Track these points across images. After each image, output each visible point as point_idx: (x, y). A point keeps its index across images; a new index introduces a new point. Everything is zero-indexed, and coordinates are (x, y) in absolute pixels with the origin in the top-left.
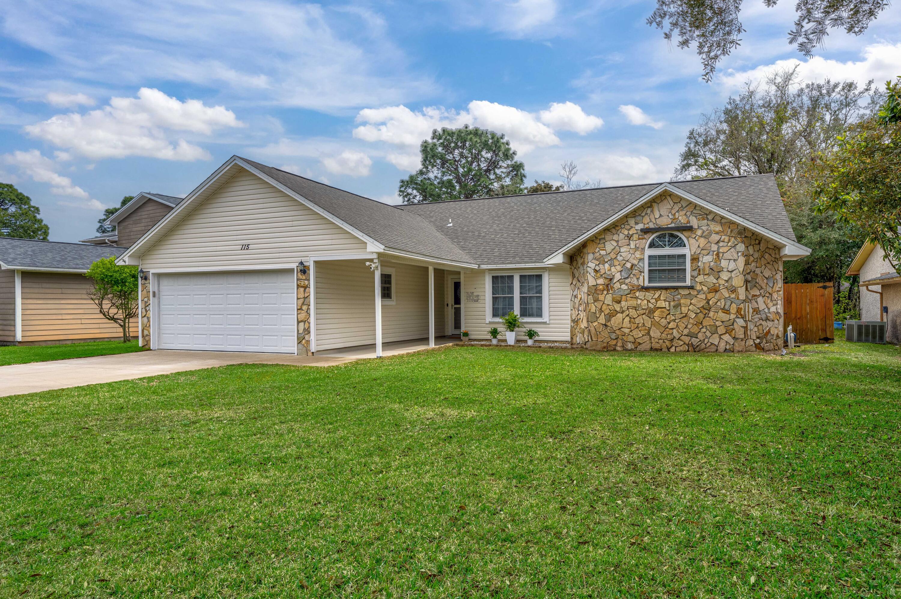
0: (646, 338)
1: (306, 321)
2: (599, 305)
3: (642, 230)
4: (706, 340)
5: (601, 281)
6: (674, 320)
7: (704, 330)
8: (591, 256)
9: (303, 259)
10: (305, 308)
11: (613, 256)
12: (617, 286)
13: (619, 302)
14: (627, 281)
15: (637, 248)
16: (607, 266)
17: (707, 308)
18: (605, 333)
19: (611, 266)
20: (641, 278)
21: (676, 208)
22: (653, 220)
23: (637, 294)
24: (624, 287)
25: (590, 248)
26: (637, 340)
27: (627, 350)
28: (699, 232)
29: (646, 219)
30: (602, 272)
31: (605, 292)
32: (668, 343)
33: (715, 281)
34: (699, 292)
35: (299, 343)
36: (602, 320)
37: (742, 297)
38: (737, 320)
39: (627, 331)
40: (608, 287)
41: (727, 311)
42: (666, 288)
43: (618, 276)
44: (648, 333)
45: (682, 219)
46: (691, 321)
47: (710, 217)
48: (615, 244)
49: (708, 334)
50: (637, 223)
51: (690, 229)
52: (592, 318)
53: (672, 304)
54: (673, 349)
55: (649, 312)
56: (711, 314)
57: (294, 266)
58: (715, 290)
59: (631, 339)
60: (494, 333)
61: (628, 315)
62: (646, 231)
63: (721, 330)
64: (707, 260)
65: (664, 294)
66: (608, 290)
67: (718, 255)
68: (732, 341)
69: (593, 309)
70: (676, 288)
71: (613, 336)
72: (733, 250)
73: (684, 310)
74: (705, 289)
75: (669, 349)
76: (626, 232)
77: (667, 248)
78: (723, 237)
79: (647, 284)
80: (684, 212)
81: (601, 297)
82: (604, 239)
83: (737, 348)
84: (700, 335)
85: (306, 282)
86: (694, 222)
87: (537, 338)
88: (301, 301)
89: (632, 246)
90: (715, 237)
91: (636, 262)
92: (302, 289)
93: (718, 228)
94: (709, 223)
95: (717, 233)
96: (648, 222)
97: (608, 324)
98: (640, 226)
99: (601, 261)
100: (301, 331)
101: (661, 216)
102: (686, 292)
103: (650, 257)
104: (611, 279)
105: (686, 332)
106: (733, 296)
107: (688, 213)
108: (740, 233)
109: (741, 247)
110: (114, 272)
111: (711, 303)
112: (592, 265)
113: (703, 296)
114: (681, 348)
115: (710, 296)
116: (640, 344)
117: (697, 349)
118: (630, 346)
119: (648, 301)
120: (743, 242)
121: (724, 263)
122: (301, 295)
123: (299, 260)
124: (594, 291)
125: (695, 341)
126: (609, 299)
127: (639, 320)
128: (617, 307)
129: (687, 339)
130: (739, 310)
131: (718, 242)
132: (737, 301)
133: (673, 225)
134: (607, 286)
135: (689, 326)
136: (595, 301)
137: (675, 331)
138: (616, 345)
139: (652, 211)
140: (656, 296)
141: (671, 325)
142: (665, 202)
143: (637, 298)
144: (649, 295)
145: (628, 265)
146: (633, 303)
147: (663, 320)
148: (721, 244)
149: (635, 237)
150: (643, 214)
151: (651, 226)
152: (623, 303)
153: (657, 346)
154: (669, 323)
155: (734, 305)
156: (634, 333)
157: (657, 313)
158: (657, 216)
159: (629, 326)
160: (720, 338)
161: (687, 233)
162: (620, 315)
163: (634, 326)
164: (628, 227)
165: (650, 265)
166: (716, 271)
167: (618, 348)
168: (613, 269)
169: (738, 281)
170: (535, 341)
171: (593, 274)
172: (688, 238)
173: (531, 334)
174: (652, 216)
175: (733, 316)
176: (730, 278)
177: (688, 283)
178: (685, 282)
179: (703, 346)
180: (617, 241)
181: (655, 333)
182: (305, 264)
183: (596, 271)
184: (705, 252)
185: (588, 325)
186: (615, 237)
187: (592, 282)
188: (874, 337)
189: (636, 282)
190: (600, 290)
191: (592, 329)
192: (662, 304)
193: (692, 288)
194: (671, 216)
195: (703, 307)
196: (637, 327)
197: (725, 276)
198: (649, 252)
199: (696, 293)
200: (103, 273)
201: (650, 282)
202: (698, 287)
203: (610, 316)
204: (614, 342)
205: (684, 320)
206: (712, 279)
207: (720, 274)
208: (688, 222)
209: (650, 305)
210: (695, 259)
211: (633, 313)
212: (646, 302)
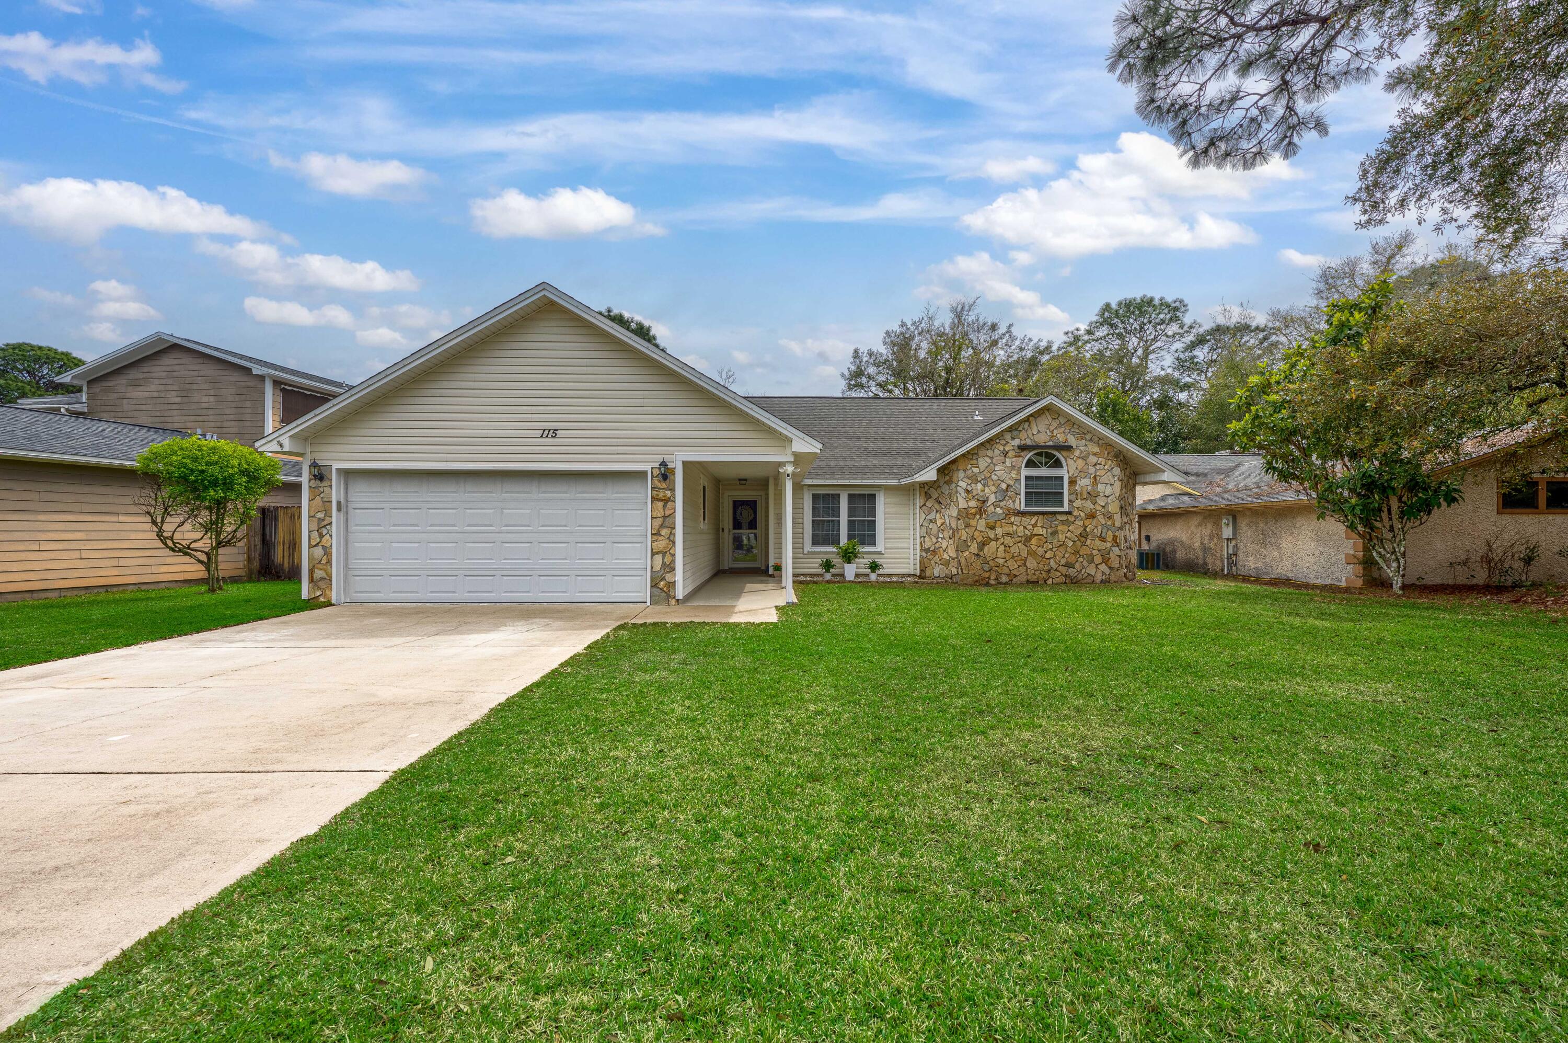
0: (1022, 569)
1: (667, 552)
2: (970, 531)
3: (1019, 447)
4: (1083, 571)
5: (973, 503)
6: (1051, 549)
7: (1081, 560)
8: (961, 474)
9: (667, 458)
10: (664, 532)
11: (986, 474)
12: (991, 509)
13: (993, 528)
14: (1002, 504)
15: (1013, 467)
16: (979, 485)
17: (1084, 536)
18: (977, 564)
19: (984, 486)
20: (1018, 501)
21: (1055, 424)
22: (1031, 436)
23: (1013, 519)
24: (999, 510)
25: (961, 465)
26: (1013, 572)
27: (1000, 583)
28: (1077, 453)
29: (1023, 435)
30: (975, 492)
31: (978, 517)
32: (1044, 574)
33: (1092, 506)
34: (1076, 517)
35: (654, 586)
36: (974, 548)
37: (1118, 524)
38: (1113, 548)
39: (1001, 561)
40: (981, 511)
41: (1103, 539)
42: (1043, 513)
43: (992, 499)
44: (1025, 564)
45: (1061, 438)
46: (1069, 550)
47: (1088, 437)
48: (989, 461)
49: (1085, 564)
50: (1013, 439)
51: (1069, 448)
52: (961, 547)
53: (1049, 530)
54: (1049, 582)
55: (1026, 540)
56: (1088, 543)
57: (647, 467)
58: (1092, 516)
59: (1006, 571)
60: (828, 565)
61: (1003, 544)
62: (1023, 448)
63: (1098, 559)
64: (1084, 483)
65: (1041, 520)
66: (981, 515)
67: (1095, 478)
68: (1107, 571)
69: (964, 537)
70: (1054, 513)
71: (986, 568)
72: (1109, 473)
73: (1062, 537)
74: (1082, 514)
75: (1045, 581)
76: (1001, 448)
77: (1044, 468)
78: (1100, 460)
79: (1023, 508)
80: (1062, 430)
81: (973, 522)
82: (977, 454)
83: (1113, 579)
84: (1077, 565)
85: (669, 493)
86: (1072, 441)
87: (881, 571)
88: (658, 522)
89: (1008, 464)
90: (1093, 459)
91: (1011, 483)
92: (660, 504)
93: (1096, 449)
94: (1087, 443)
95: (1095, 455)
96: (1025, 438)
97: (981, 554)
98: (1016, 442)
99: (974, 479)
100: (657, 567)
101: (1039, 432)
102: (1064, 518)
103: (1027, 478)
104: (984, 502)
105: (1063, 562)
106: (1109, 523)
107: (1067, 431)
108: (1116, 456)
109: (1117, 471)
110: (209, 464)
111: (1088, 529)
112: (963, 484)
113: (1081, 523)
114: (1058, 580)
115: (1087, 522)
116: (1015, 576)
117: (1074, 581)
118: (1004, 579)
119: (1025, 527)
120: (1119, 466)
121: (1100, 487)
122: (660, 513)
123: (660, 458)
124: (965, 515)
125: (1072, 572)
126: (982, 525)
127: (1015, 549)
128: (991, 534)
129: (1064, 570)
130: (1115, 538)
131: (1095, 465)
132: (1113, 529)
133: (1051, 443)
134: (980, 509)
135: (1067, 556)
136: (966, 527)
137: (1052, 561)
138: (989, 578)
139: (1029, 426)
140: (1033, 521)
141: (1047, 555)
142: (1044, 416)
143: (1012, 523)
144: (1026, 520)
145: (1004, 486)
146: (1009, 529)
147: (1040, 549)
148: (1098, 467)
149: (1011, 454)
150: (1020, 429)
151: (1029, 442)
152: (998, 530)
153: (1034, 578)
154: (1046, 552)
155: (1110, 533)
156: (1009, 563)
157: (1033, 541)
158: (1035, 432)
159: (1003, 555)
160: (1097, 568)
161: (1065, 453)
162: (993, 544)
163: (1009, 556)
164: (1004, 442)
165: (1027, 486)
166: (1092, 496)
167: (992, 582)
168: (987, 490)
169: (1114, 507)
170: (879, 575)
171: (964, 494)
172: (1065, 458)
173: (874, 566)
174: (1029, 432)
175: (1109, 545)
176: (1107, 503)
177: (1066, 507)
178: (1062, 506)
179: (1080, 577)
180: (991, 458)
181: (1032, 564)
182: (670, 465)
183: (967, 491)
184: (1082, 474)
185: (958, 555)
186: (989, 453)
187: (962, 504)
188: (1153, 565)
189: (1011, 506)
190: (972, 514)
191: (963, 560)
192: (1039, 530)
193: (1069, 513)
194: (1049, 434)
195: (1080, 534)
196: (1013, 557)
197: (1101, 501)
198: (1025, 472)
199: (1073, 519)
200: (185, 466)
201: (1026, 505)
202: (1076, 513)
203: (982, 545)
204: (987, 575)
205: (1061, 549)
206: (1089, 504)
207: (1097, 499)
208: (1067, 441)
209: (1027, 532)
210: (1072, 482)
211: (1008, 540)
212: (1022, 528)
